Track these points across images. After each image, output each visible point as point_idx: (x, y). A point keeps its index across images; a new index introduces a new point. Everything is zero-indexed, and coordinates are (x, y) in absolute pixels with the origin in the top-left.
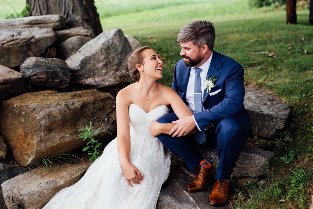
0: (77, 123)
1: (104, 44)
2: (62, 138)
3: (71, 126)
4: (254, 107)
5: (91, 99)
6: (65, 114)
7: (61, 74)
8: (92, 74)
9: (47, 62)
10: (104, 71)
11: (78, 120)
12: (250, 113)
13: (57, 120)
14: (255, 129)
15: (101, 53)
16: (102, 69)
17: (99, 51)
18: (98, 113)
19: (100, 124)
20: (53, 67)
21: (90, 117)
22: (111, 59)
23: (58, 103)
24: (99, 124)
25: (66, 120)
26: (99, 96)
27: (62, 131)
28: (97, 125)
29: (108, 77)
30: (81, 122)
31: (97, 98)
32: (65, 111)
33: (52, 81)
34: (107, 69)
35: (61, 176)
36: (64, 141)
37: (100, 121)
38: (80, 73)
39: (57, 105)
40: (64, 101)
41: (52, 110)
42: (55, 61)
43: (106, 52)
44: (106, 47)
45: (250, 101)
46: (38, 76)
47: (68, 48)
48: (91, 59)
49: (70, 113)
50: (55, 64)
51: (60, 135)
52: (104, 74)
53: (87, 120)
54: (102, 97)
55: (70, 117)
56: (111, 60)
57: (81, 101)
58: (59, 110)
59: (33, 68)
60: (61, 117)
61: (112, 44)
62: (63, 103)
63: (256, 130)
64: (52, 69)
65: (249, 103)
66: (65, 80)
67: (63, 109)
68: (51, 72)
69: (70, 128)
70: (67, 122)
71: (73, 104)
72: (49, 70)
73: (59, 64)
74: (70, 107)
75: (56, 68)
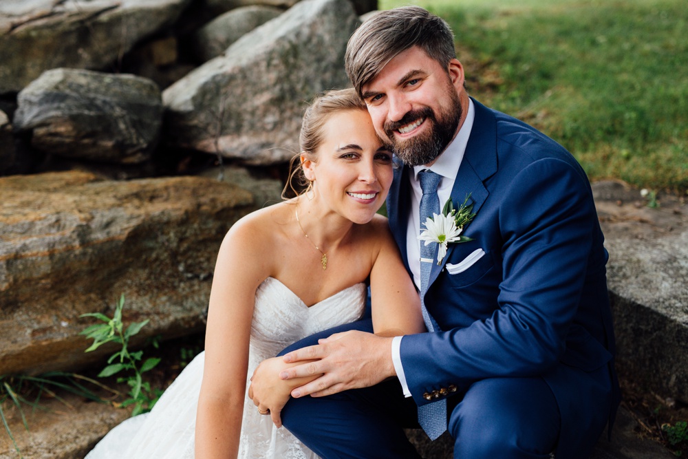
0: (112, 285)
1: (283, 38)
2: (44, 330)
3: (88, 290)
4: (673, 301)
5: (180, 209)
6: (68, 257)
7: (125, 123)
8: (232, 124)
9: (94, 85)
10: (270, 119)
11: (120, 272)
12: (655, 319)
13: (35, 275)
14: (670, 376)
15: (269, 65)
16: (266, 112)
17: (264, 60)
18: (199, 251)
19: (196, 288)
20: (105, 102)
21: (167, 264)
22: (298, 82)
23: (58, 221)
24: (192, 286)
25: (68, 276)
26: (213, 200)
27: (52, 307)
28: (184, 289)
29: (281, 135)
30: (129, 282)
31: (204, 208)
32: (70, 249)
33: (94, 144)
34: (282, 112)
35: (22, 446)
36: (46, 340)
37: (197, 276)
38: (195, 122)
39: (52, 226)
40: (83, 216)
41: (28, 242)
42: (122, 83)
43: (286, 63)
44: (287, 46)
45: (671, 272)
46: (52, 129)
47: (216, 40)
48: (234, 83)
49: (84, 254)
50: (115, 94)
51: (39, 322)
52: (269, 127)
53: (151, 273)
54: (222, 203)
55: (85, 268)
56: (299, 87)
57: (139, 216)
58: (51, 246)
59: (40, 103)
60: (53, 268)
61: (309, 40)
62: (74, 220)
63: (673, 378)
64: (98, 108)
65: (664, 279)
67: (66, 242)
68: (91, 117)
69: (83, 298)
70: (74, 279)
71: (108, 225)
72: (86, 112)
73: (134, 91)
74: (93, 236)
75: (112, 108)
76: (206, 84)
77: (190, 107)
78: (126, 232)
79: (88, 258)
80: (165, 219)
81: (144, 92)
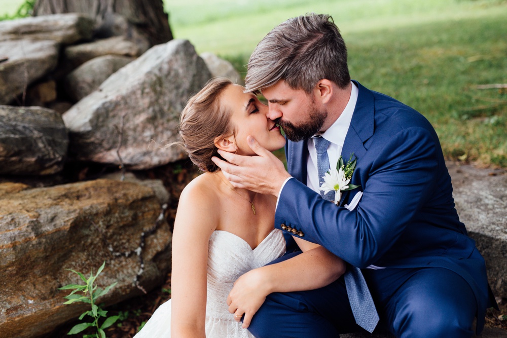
0: (61, 267)
1: (149, 73)
2: (16, 308)
3: (44, 273)
4: (493, 226)
5: (103, 203)
6: (27, 247)
7: (43, 142)
8: (120, 139)
9: (12, 115)
10: (148, 133)
11: (65, 257)
12: (483, 240)
13: (3, 264)
14: (496, 281)
15: (143, 93)
16: (144, 128)
17: (138, 89)
18: (121, 235)
19: (124, 263)
20: (24, 127)
21: (99, 247)
22: (165, 105)
23: (12, 220)
24: (121, 262)
25: (28, 262)
26: (125, 195)
27: (18, 289)
28: (115, 266)
29: (157, 145)
30: (73, 263)
31: (120, 201)
32: (28, 241)
33: (20, 161)
34: (156, 127)
36: (18, 317)
37: (123, 254)
38: (92, 139)
39: (9, 224)
40: (31, 214)
42: (33, 113)
43: (155, 91)
44: (154, 78)
45: (482, 208)
47: (84, 82)
48: (118, 108)
49: (40, 243)
50: (30, 121)
51: (10, 303)
52: (148, 139)
53: (89, 255)
54: (132, 196)
55: (41, 255)
56: (166, 108)
57: (75, 211)
58: (13, 239)
60: (16, 257)
61: (169, 73)
62: (25, 218)
64: (20, 132)
65: (479, 213)
66: (52, 157)
67: (24, 235)
68: (16, 139)
69: (41, 279)
70: (33, 266)
71: (53, 219)
72: (12, 136)
73: (43, 119)
74: (44, 229)
75: (31, 131)
76: (98, 109)
77: (89, 128)
78: (69, 223)
79: (43, 247)
80: (94, 211)
81: (52, 119)
